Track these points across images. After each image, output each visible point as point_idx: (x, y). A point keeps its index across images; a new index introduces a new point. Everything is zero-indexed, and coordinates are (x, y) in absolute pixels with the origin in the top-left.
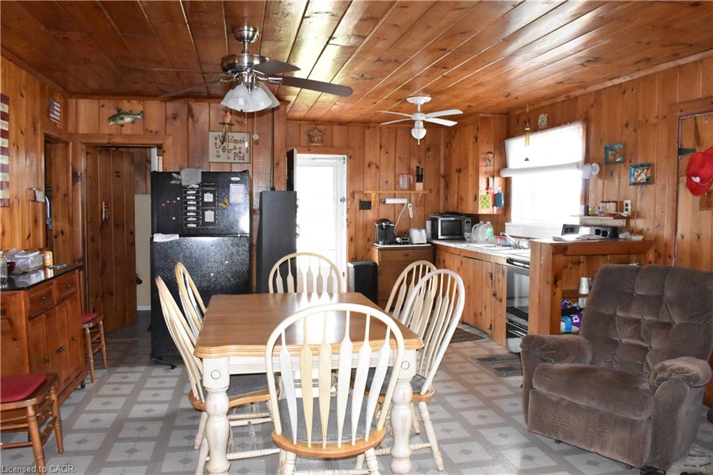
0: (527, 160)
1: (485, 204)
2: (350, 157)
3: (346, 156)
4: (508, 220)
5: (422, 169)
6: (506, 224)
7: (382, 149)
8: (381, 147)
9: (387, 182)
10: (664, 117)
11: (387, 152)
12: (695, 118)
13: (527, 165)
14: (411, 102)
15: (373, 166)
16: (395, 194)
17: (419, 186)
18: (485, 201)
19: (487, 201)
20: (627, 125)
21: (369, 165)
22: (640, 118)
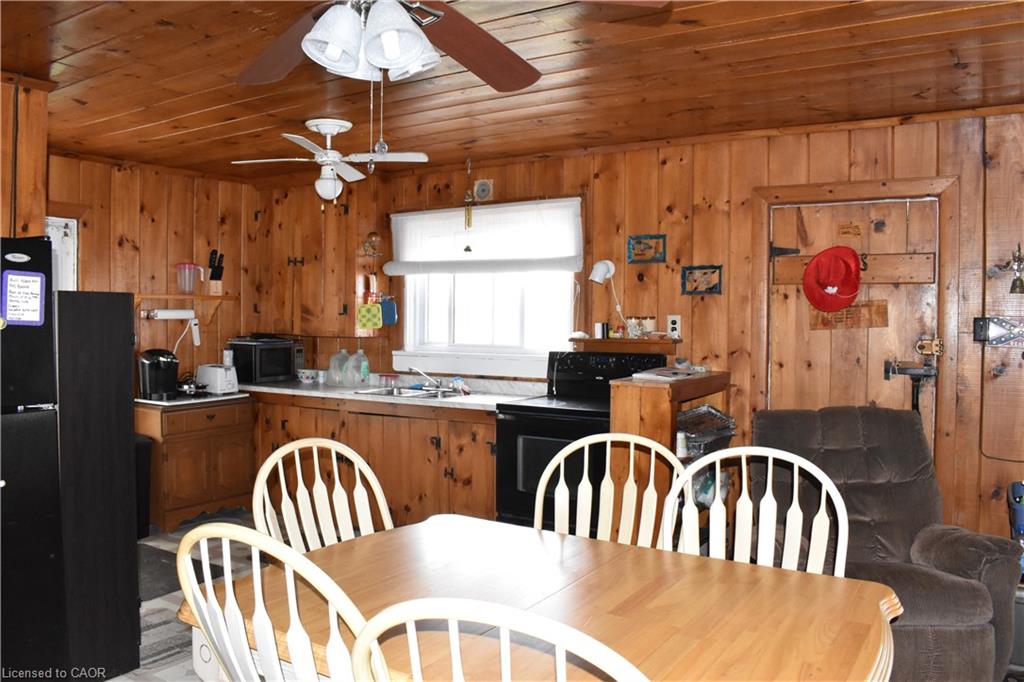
0: (468, 249)
1: (369, 320)
2: (85, 225)
3: (73, 223)
4: (400, 346)
5: (222, 256)
6: (394, 352)
7: (145, 213)
8: (142, 209)
9: (153, 278)
10: (743, 203)
11: (153, 220)
12: (799, 208)
13: (468, 257)
14: (315, 129)
15: (127, 246)
16: (167, 300)
17: (216, 287)
18: (369, 316)
19: (375, 316)
20: (670, 209)
21: (120, 244)
22: (697, 200)
